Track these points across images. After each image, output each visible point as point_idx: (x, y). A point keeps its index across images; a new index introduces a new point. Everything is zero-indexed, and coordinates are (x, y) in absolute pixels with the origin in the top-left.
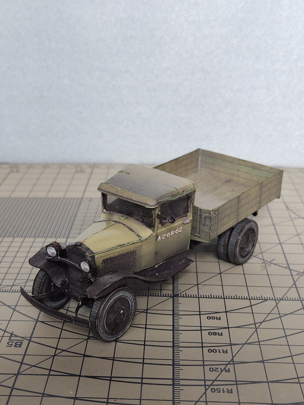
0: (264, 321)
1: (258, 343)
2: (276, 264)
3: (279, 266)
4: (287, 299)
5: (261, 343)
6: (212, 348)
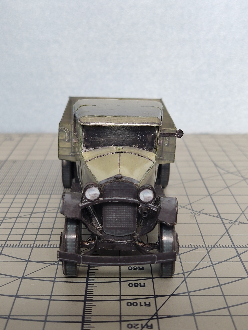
0: (193, 270)
1: (187, 294)
2: (206, 214)
3: (210, 215)
4: (219, 247)
5: (191, 294)
6: (132, 301)
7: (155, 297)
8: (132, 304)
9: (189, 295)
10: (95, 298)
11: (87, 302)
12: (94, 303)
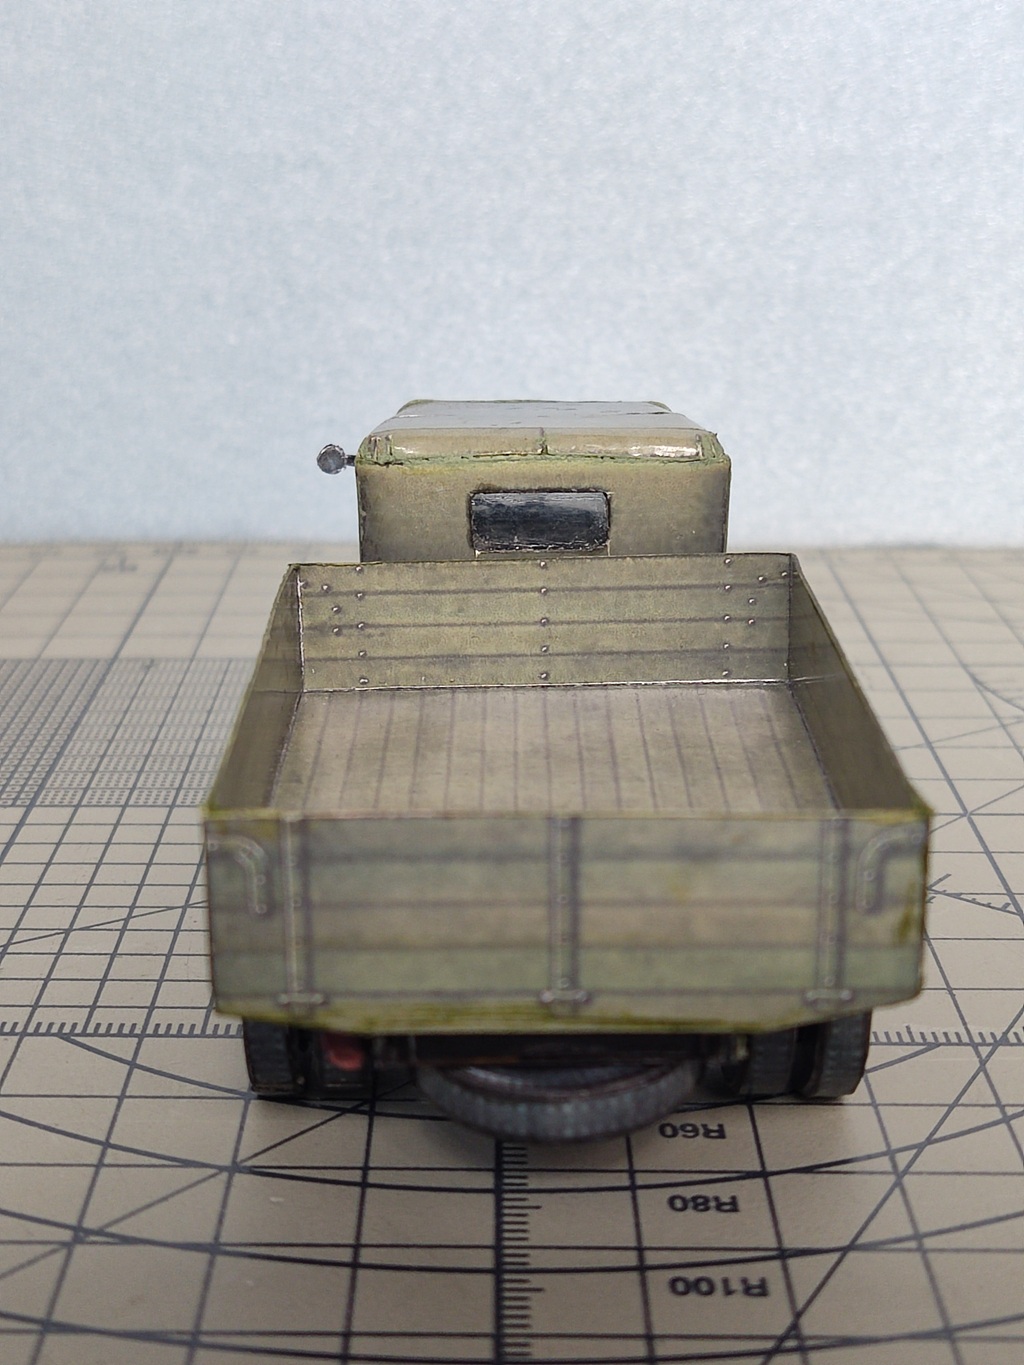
1: (913, 1244)
2: (957, 896)
5: (929, 1243)
6: (692, 1274)
7: (783, 1254)
8: (692, 1287)
9: (922, 1251)
10: (537, 1259)
11: (507, 1276)
12: (536, 1280)
